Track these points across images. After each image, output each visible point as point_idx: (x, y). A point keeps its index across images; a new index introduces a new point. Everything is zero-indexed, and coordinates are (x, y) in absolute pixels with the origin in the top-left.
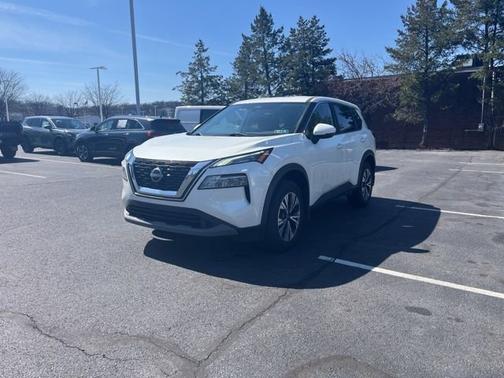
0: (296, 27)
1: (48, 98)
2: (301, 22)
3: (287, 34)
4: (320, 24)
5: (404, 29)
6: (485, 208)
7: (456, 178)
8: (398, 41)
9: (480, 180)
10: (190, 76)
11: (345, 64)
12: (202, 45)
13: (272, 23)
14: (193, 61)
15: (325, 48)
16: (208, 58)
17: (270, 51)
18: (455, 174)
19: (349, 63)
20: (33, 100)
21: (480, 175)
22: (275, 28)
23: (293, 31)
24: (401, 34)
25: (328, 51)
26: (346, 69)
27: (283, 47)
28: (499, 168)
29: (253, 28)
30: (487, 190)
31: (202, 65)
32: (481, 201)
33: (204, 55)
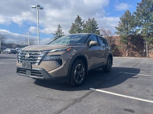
0: (88, 21)
1: (14, 42)
2: (89, 20)
3: (85, 23)
4: (95, 20)
5: (120, 21)
6: (149, 73)
7: (138, 65)
8: (119, 25)
9: (146, 65)
10: (56, 35)
11: (102, 31)
12: (60, 26)
13: (81, 20)
14: (57, 30)
15: (97, 27)
16: (61, 30)
17: (80, 28)
18: (138, 64)
19: (104, 31)
20: (9, 43)
21: (146, 64)
22: (82, 21)
23: (87, 22)
24: (120, 23)
25: (98, 28)
26: (103, 33)
27: (84, 27)
28: (152, 62)
29: (75, 21)
30: (149, 68)
31: (60, 32)
32: (148, 71)
33: (60, 29)
